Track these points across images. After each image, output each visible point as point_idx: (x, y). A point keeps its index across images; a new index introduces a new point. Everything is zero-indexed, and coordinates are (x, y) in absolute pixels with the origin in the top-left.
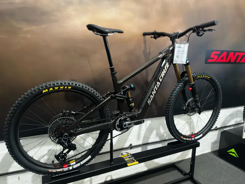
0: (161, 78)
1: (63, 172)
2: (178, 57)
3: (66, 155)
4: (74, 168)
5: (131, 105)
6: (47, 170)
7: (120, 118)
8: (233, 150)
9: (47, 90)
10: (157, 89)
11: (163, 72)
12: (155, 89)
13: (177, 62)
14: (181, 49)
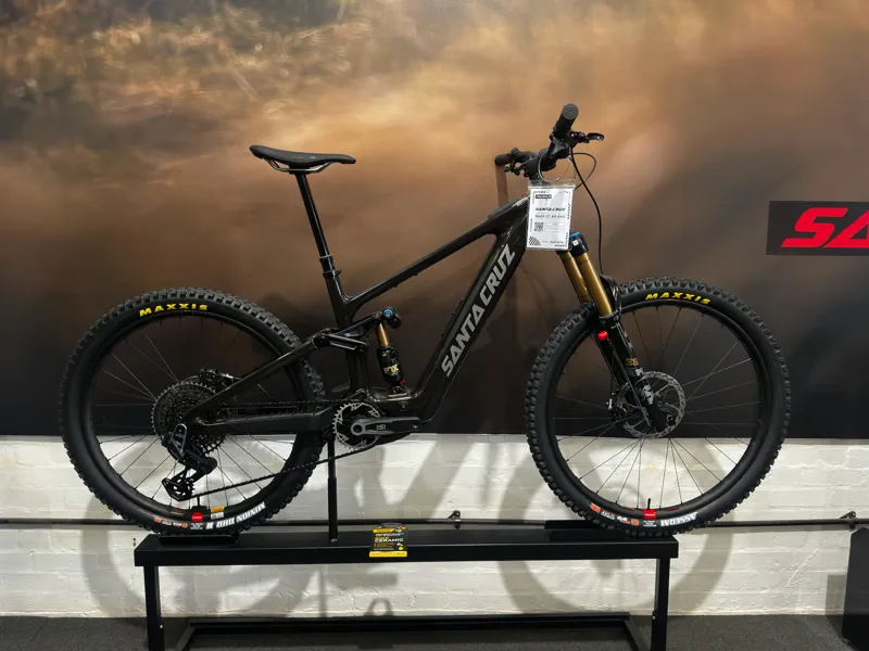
0: (487, 293)
1: (188, 531)
2: (539, 227)
4: (218, 526)
5: (386, 370)
6: (149, 514)
7: (346, 406)
9: (148, 310)
10: (473, 329)
11: (492, 276)
12: (467, 328)
13: (538, 243)
14: (548, 203)
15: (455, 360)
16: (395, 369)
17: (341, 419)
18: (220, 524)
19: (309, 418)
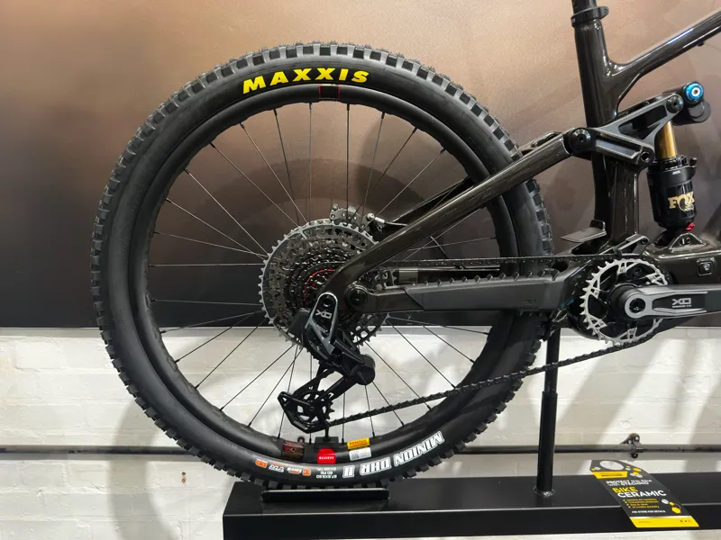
1: (312, 481)
3: (328, 403)
4: (362, 472)
6: (246, 453)
7: (609, 265)
16: (689, 199)
18: (366, 469)
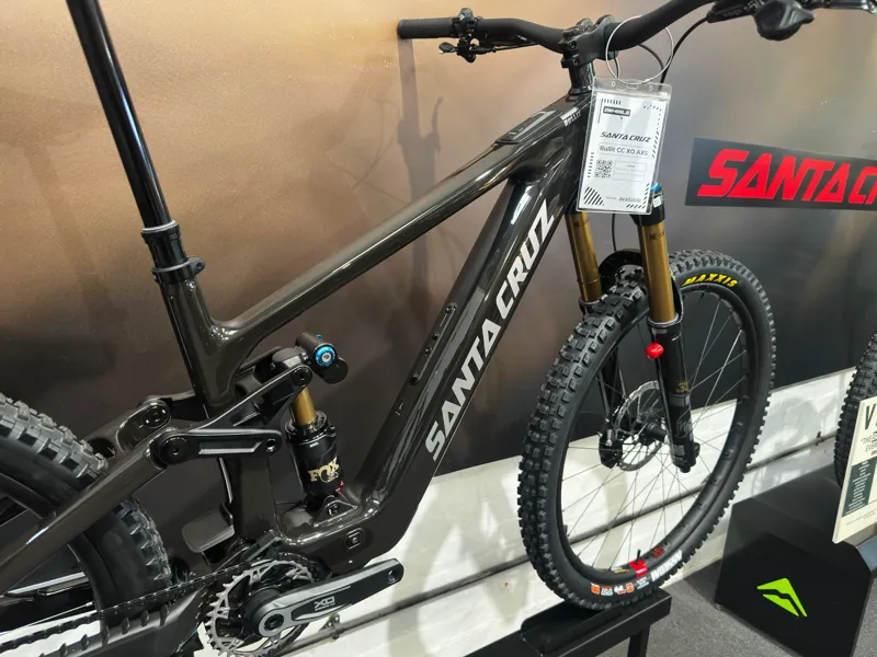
0: (508, 295)
5: (315, 474)
7: (237, 579)
8: (784, 585)
11: (517, 264)
12: (472, 364)
14: (624, 125)
15: (448, 426)
16: (331, 469)
17: (226, 609)
19: (152, 634)
